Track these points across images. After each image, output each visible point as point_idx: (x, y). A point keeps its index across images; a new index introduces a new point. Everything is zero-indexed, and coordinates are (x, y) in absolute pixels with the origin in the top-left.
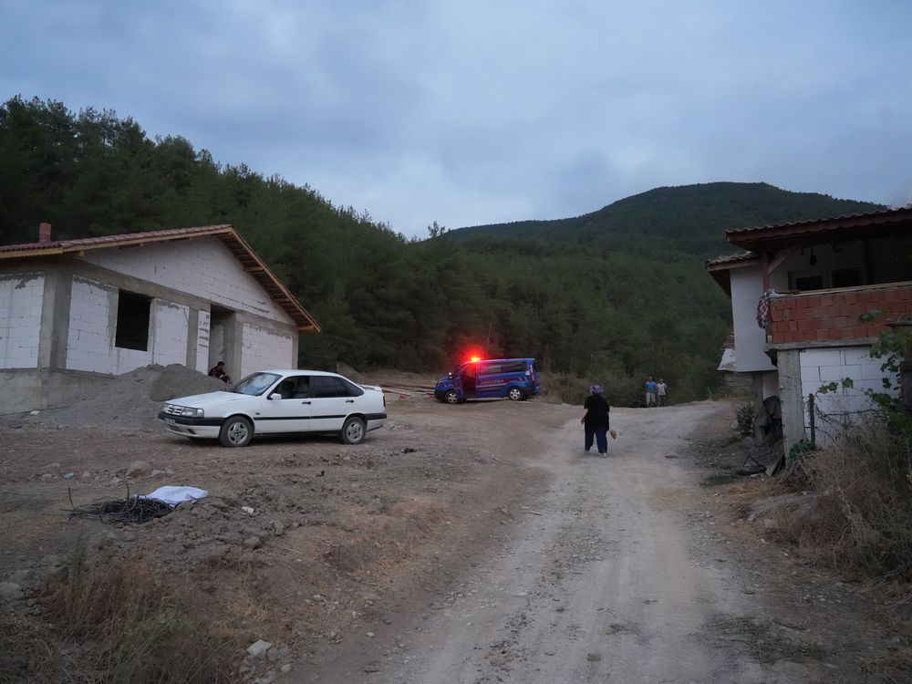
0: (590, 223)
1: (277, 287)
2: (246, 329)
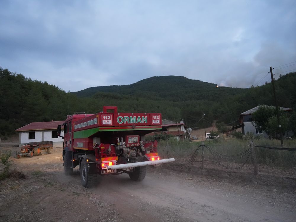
0: (133, 87)
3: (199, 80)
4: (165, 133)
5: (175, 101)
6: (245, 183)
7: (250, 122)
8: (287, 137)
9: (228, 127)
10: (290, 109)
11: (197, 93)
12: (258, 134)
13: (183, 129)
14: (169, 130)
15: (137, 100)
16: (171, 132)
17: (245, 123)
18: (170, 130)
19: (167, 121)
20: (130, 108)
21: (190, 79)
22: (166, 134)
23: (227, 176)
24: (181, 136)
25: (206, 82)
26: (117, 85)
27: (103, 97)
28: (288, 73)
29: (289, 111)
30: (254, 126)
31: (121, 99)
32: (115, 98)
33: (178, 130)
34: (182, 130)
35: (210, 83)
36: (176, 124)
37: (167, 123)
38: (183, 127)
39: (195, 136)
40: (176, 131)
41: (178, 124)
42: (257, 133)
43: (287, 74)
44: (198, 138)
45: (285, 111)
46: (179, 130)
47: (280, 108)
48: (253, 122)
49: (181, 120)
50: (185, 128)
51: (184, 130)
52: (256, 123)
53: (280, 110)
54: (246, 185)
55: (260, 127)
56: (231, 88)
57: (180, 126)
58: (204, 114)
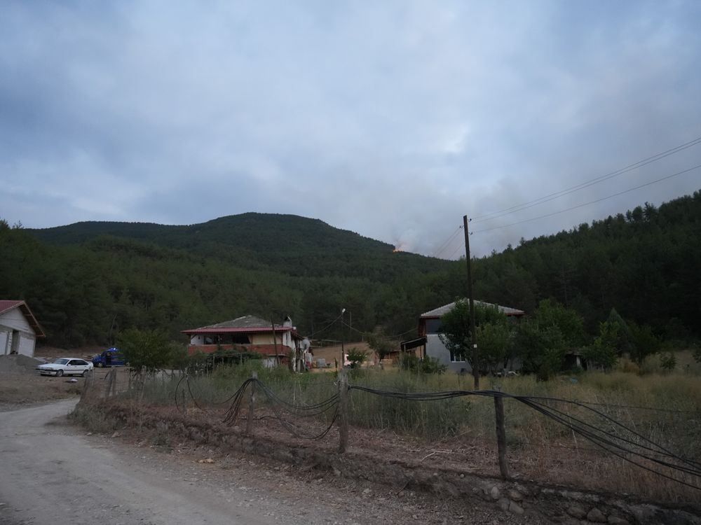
0: (197, 232)
1: (35, 322)
2: (21, 338)
3: (355, 232)
4: (243, 347)
5: (296, 275)
6: (319, 474)
7: (437, 335)
8: (510, 372)
9: (392, 343)
10: (521, 311)
11: (348, 261)
12: (455, 362)
13: (288, 342)
14: (254, 340)
15: (203, 264)
16: (258, 347)
17: (428, 336)
18: (257, 342)
19: (254, 318)
20: (182, 283)
21: (335, 228)
22: (246, 350)
23: (289, 455)
24: (281, 357)
25: (369, 239)
26: (156, 223)
27: (114, 248)
28: (538, 236)
29: (518, 316)
30: (443, 343)
31: (161, 257)
32: (147, 253)
33: (275, 342)
34: (284, 344)
35: (379, 241)
36: (272, 329)
37: (254, 325)
38: (290, 337)
39: (324, 359)
40: (270, 346)
41: (275, 329)
42: (452, 359)
43: (535, 239)
44: (328, 365)
45: (509, 315)
46: (278, 342)
47: (499, 306)
48: (443, 335)
49: (286, 319)
50: (295, 338)
51: (292, 345)
52: (448, 337)
53: (498, 312)
54: (318, 478)
55: (457, 346)
56: (423, 256)
57: (280, 333)
58: (344, 310)
